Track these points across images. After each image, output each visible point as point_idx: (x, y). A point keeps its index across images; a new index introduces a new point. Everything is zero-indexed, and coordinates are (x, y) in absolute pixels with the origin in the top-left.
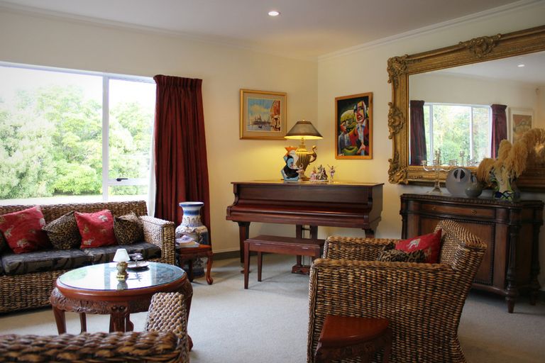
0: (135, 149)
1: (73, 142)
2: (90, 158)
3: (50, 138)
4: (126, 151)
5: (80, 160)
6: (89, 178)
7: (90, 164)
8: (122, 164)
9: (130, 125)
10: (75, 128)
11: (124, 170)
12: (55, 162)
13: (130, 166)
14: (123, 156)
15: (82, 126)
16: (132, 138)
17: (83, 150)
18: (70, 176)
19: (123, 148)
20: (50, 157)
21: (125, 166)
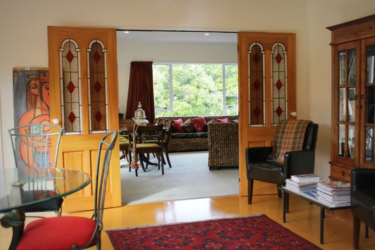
0: (216, 90)
1: (176, 86)
2: (187, 97)
3: (162, 84)
4: (210, 92)
5: (180, 98)
6: (187, 111)
7: (187, 101)
8: (208, 101)
9: (212, 72)
10: (177, 77)
11: (209, 105)
12: (165, 100)
13: (213, 102)
14: (209, 95)
15: (181, 75)
16: (214, 82)
17: (182, 92)
18: (175, 110)
19: (208, 90)
20: (163, 97)
21: (210, 102)
